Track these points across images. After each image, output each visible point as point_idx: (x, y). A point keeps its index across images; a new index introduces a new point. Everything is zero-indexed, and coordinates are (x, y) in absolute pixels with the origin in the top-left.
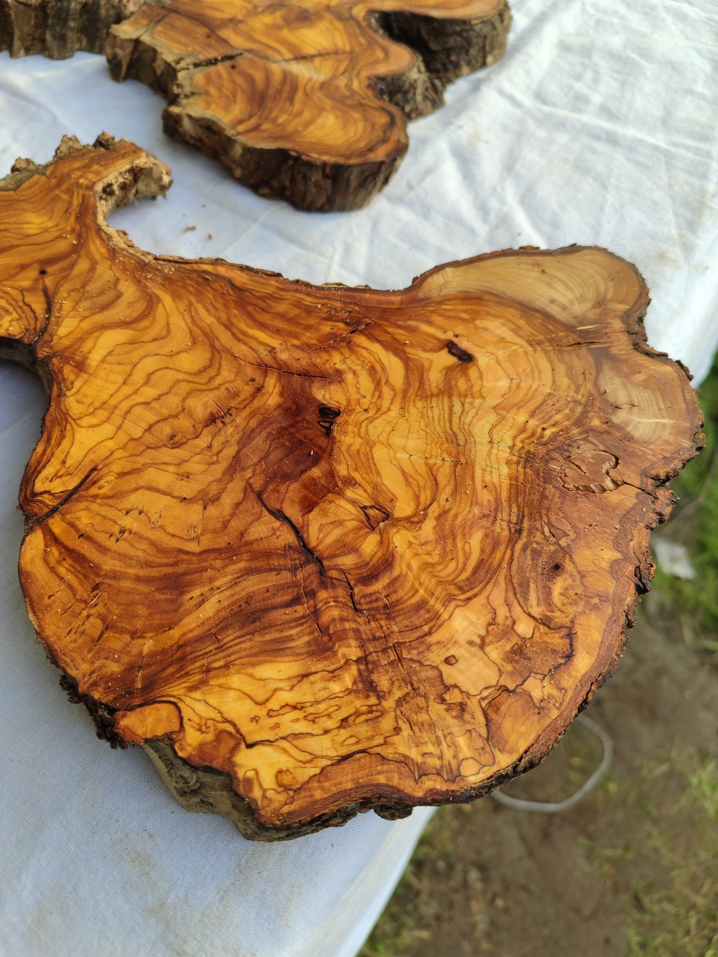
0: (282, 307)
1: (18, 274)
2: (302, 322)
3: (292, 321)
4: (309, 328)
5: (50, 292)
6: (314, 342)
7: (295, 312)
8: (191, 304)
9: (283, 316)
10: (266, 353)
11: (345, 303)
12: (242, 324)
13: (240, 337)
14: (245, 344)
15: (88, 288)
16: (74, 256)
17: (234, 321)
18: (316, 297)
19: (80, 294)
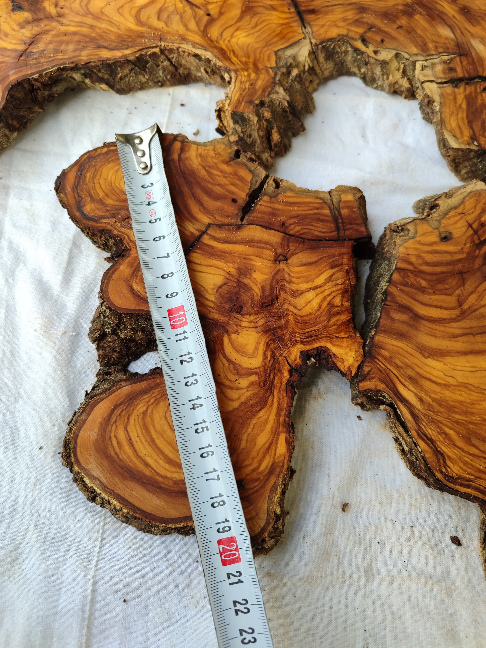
0: (71, 47)
1: (220, 9)
2: (56, 44)
3: (61, 42)
4: (51, 42)
5: (194, 7)
6: (44, 37)
7: (63, 47)
8: (119, 29)
9: (68, 43)
10: (64, 22)
11: (39, 63)
12: (85, 30)
13: (81, 24)
14: (77, 22)
15: (178, 17)
16: (202, 29)
17: (90, 30)
18: (57, 59)
19: (179, 12)
